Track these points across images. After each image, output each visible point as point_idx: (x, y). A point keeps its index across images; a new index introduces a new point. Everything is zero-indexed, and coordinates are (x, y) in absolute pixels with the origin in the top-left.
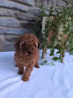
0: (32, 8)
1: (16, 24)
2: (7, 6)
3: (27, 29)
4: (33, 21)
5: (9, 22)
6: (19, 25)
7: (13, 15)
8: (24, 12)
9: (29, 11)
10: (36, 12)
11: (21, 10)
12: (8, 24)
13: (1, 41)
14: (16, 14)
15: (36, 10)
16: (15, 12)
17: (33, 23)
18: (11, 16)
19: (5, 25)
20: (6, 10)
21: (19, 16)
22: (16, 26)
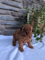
0: (21, 9)
2: (7, 9)
3: (18, 21)
7: (10, 14)
8: (17, 12)
9: (20, 11)
10: (24, 11)
11: (15, 11)
12: (7, 19)
13: (3, 29)
15: (23, 10)
17: (22, 18)
18: (9, 14)
20: (6, 11)
21: (14, 14)
22: (12, 20)
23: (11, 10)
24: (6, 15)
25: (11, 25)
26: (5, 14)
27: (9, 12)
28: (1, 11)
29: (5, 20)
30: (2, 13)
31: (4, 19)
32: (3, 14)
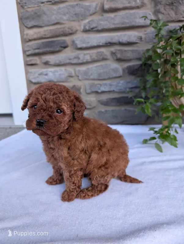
1: (115, 70)
2: (95, 44)
5: (102, 71)
6: (121, 72)
7: (109, 56)
11: (121, 44)
12: (100, 75)
14: (113, 54)
16: (113, 49)
18: (104, 59)
19: (95, 76)
20: (94, 51)
21: (119, 56)
22: (114, 75)
23: (109, 44)
24: (96, 65)
25: (113, 92)
26: (94, 61)
27: (106, 51)
28: (81, 56)
29: (94, 79)
30: (85, 61)
31: (92, 77)
32: (87, 63)
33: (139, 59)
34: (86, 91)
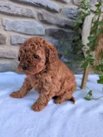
0: (66, 6)
3: (56, 38)
4: (66, 26)
5: (29, 27)
6: (43, 33)
7: (36, 16)
9: (61, 10)
10: (73, 12)
12: (26, 30)
14: (40, 15)
15: (72, 9)
18: (32, 17)
19: (22, 30)
21: (45, 18)
22: (39, 33)
26: (23, 16)
27: (34, 11)
28: (12, 7)
29: (21, 33)
30: (15, 13)
31: (19, 30)
32: (17, 16)
33: (58, 25)
34: (11, 41)
